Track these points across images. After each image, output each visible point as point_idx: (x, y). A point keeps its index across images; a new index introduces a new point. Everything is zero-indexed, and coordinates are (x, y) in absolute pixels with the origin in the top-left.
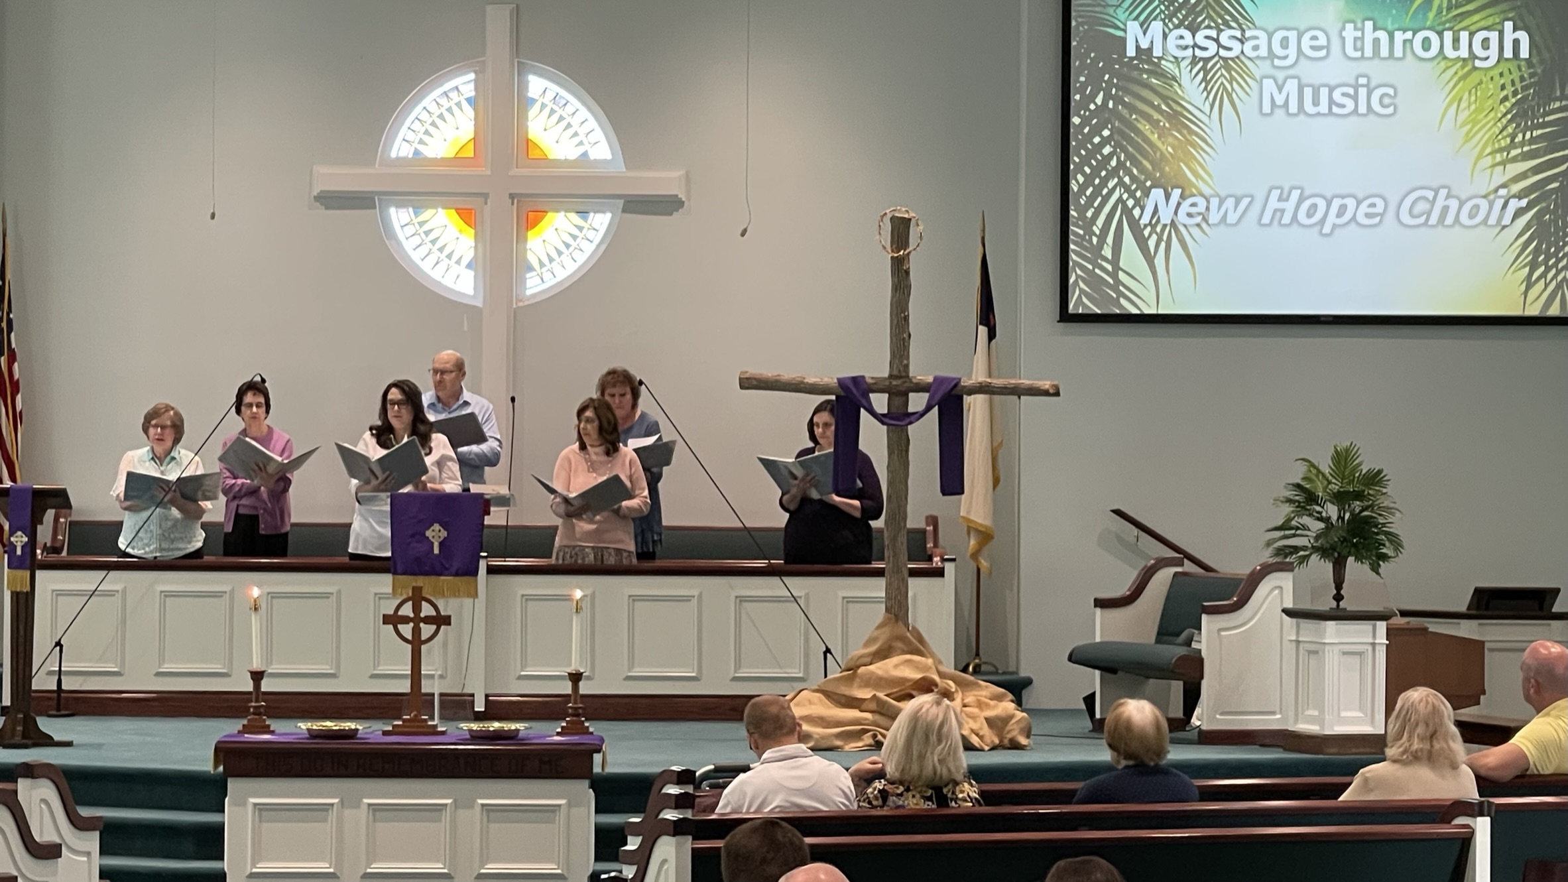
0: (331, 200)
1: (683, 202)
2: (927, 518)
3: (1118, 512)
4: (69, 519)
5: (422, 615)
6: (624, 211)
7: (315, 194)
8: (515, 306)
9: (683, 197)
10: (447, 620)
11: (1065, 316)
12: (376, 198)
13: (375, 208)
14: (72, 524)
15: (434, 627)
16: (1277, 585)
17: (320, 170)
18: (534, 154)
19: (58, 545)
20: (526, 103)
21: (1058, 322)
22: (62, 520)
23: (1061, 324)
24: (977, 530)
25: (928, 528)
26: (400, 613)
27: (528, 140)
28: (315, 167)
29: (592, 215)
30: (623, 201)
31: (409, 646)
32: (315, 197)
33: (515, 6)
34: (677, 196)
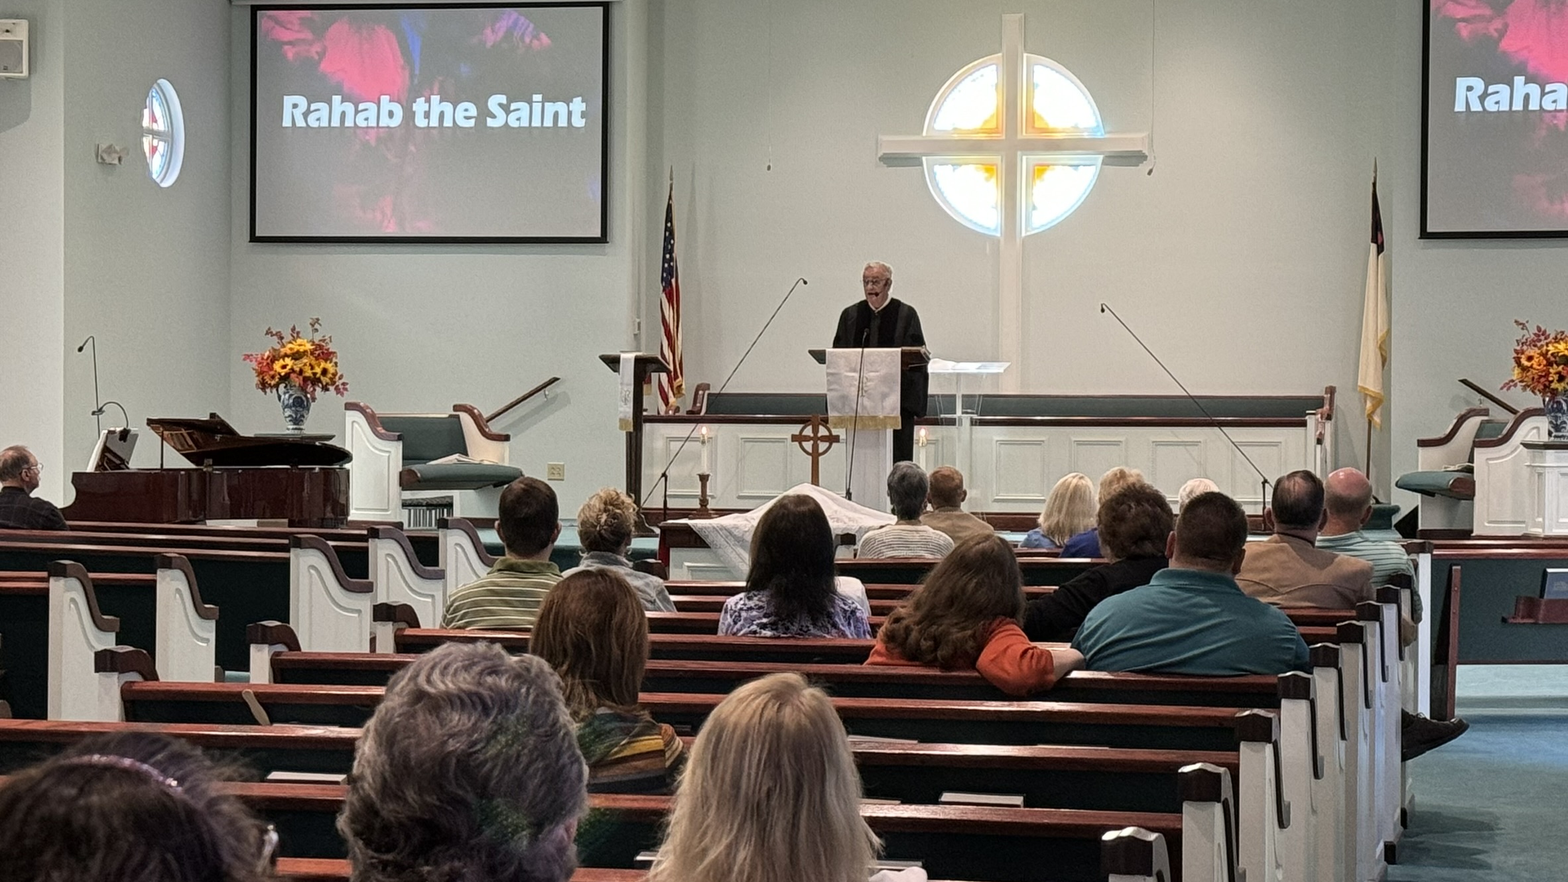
0: (890, 160)
1: (1146, 157)
2: (1326, 388)
3: (1464, 382)
4: (707, 392)
5: (819, 435)
6: (1104, 163)
7: (880, 155)
8: (1024, 234)
9: (1147, 154)
10: (836, 439)
11: (1425, 234)
12: (924, 159)
13: (921, 164)
14: (709, 394)
15: (827, 444)
16: (1535, 426)
17: (885, 138)
18: (1037, 125)
19: (696, 409)
20: (1031, 86)
21: (1420, 238)
22: (701, 392)
23: (1422, 240)
24: (1371, 396)
25: (1325, 396)
26: (804, 433)
27: (1033, 114)
28: (880, 137)
29: (1081, 167)
30: (1101, 157)
31: (810, 457)
32: (880, 158)
33: (1022, 15)
34: (1141, 151)
